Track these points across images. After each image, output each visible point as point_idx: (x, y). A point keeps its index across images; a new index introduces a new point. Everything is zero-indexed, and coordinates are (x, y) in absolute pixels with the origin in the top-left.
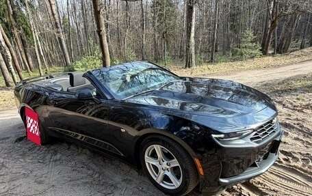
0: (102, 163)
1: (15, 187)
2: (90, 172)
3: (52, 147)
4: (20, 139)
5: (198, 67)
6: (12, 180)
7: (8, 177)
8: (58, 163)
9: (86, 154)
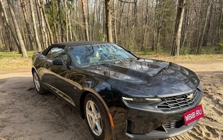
0: (69, 112)
1: (12, 116)
2: (57, 116)
3: (46, 97)
4: (31, 89)
5: (181, 56)
6: (13, 112)
7: (11, 110)
8: (43, 107)
9: (62, 104)
